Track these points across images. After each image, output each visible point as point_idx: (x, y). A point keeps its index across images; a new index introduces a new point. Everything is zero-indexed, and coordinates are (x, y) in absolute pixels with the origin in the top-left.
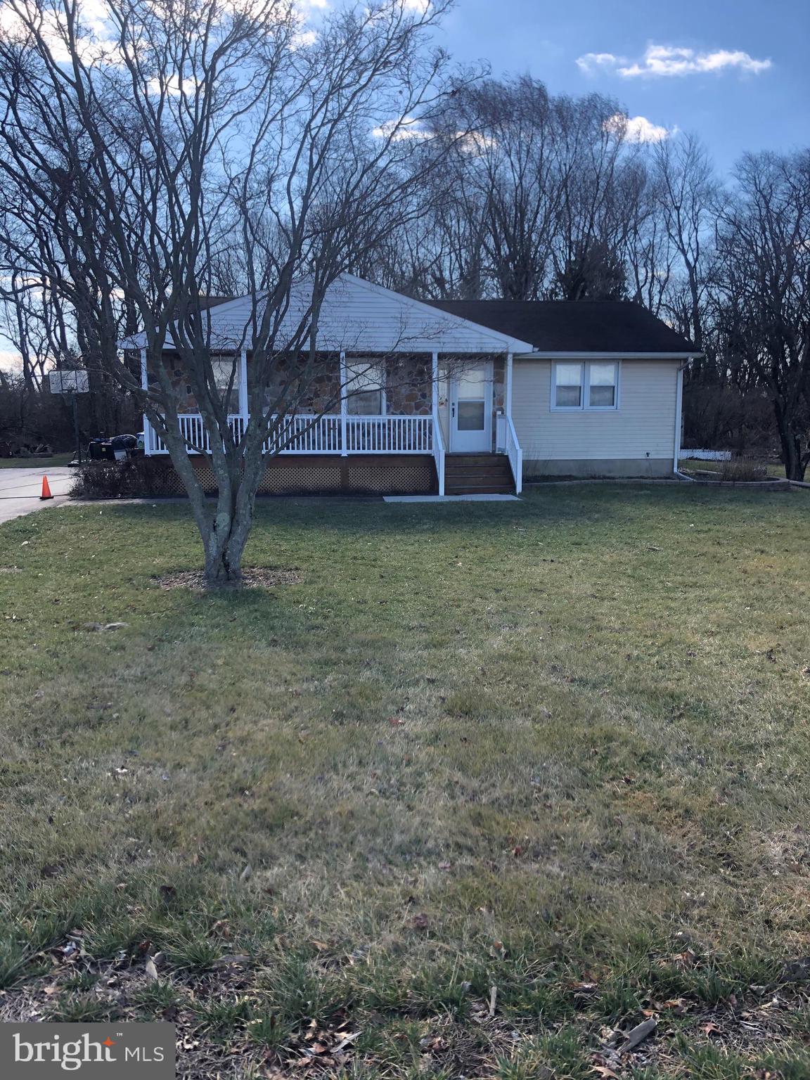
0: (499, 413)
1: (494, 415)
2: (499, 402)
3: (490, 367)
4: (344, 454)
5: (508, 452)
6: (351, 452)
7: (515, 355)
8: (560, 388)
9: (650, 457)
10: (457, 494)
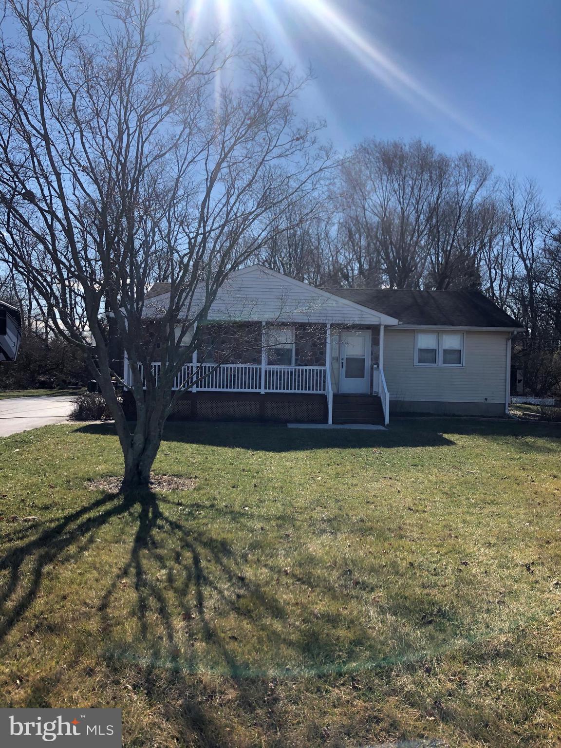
0: (375, 366)
1: (372, 368)
2: (375, 359)
3: (368, 334)
4: (263, 393)
5: (381, 395)
6: (268, 391)
7: (386, 327)
8: (421, 350)
9: (488, 402)
10: (342, 424)
